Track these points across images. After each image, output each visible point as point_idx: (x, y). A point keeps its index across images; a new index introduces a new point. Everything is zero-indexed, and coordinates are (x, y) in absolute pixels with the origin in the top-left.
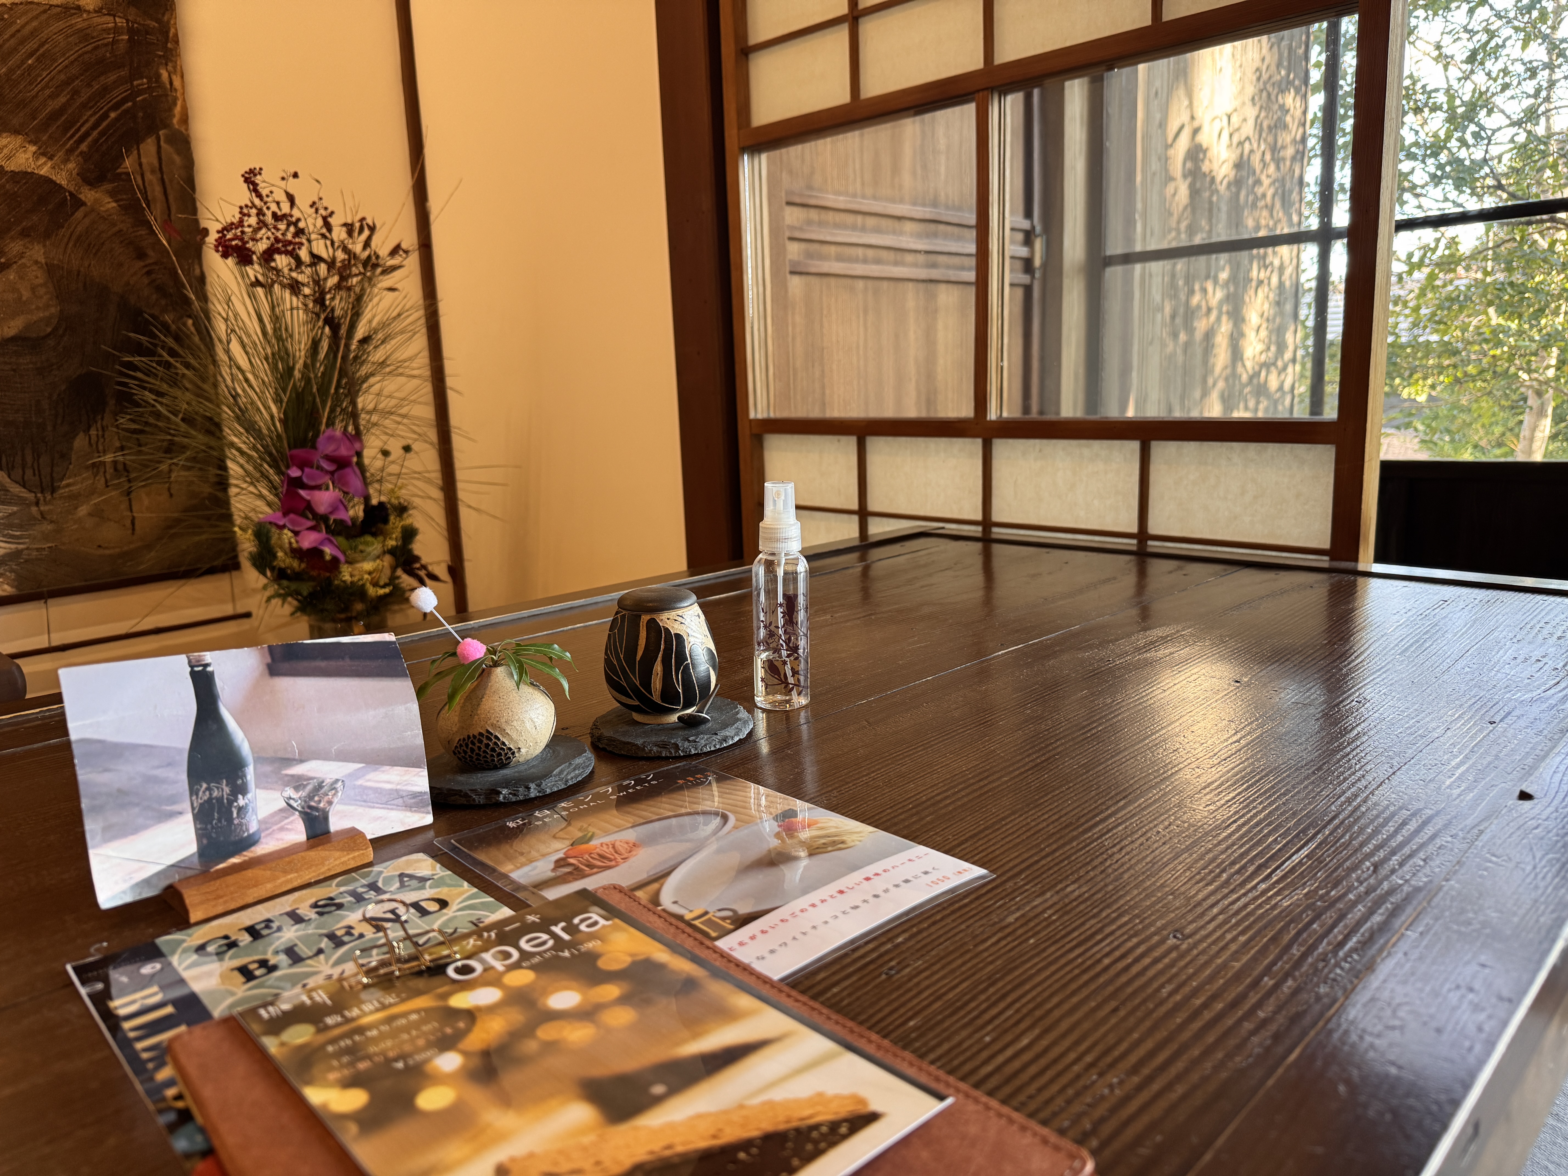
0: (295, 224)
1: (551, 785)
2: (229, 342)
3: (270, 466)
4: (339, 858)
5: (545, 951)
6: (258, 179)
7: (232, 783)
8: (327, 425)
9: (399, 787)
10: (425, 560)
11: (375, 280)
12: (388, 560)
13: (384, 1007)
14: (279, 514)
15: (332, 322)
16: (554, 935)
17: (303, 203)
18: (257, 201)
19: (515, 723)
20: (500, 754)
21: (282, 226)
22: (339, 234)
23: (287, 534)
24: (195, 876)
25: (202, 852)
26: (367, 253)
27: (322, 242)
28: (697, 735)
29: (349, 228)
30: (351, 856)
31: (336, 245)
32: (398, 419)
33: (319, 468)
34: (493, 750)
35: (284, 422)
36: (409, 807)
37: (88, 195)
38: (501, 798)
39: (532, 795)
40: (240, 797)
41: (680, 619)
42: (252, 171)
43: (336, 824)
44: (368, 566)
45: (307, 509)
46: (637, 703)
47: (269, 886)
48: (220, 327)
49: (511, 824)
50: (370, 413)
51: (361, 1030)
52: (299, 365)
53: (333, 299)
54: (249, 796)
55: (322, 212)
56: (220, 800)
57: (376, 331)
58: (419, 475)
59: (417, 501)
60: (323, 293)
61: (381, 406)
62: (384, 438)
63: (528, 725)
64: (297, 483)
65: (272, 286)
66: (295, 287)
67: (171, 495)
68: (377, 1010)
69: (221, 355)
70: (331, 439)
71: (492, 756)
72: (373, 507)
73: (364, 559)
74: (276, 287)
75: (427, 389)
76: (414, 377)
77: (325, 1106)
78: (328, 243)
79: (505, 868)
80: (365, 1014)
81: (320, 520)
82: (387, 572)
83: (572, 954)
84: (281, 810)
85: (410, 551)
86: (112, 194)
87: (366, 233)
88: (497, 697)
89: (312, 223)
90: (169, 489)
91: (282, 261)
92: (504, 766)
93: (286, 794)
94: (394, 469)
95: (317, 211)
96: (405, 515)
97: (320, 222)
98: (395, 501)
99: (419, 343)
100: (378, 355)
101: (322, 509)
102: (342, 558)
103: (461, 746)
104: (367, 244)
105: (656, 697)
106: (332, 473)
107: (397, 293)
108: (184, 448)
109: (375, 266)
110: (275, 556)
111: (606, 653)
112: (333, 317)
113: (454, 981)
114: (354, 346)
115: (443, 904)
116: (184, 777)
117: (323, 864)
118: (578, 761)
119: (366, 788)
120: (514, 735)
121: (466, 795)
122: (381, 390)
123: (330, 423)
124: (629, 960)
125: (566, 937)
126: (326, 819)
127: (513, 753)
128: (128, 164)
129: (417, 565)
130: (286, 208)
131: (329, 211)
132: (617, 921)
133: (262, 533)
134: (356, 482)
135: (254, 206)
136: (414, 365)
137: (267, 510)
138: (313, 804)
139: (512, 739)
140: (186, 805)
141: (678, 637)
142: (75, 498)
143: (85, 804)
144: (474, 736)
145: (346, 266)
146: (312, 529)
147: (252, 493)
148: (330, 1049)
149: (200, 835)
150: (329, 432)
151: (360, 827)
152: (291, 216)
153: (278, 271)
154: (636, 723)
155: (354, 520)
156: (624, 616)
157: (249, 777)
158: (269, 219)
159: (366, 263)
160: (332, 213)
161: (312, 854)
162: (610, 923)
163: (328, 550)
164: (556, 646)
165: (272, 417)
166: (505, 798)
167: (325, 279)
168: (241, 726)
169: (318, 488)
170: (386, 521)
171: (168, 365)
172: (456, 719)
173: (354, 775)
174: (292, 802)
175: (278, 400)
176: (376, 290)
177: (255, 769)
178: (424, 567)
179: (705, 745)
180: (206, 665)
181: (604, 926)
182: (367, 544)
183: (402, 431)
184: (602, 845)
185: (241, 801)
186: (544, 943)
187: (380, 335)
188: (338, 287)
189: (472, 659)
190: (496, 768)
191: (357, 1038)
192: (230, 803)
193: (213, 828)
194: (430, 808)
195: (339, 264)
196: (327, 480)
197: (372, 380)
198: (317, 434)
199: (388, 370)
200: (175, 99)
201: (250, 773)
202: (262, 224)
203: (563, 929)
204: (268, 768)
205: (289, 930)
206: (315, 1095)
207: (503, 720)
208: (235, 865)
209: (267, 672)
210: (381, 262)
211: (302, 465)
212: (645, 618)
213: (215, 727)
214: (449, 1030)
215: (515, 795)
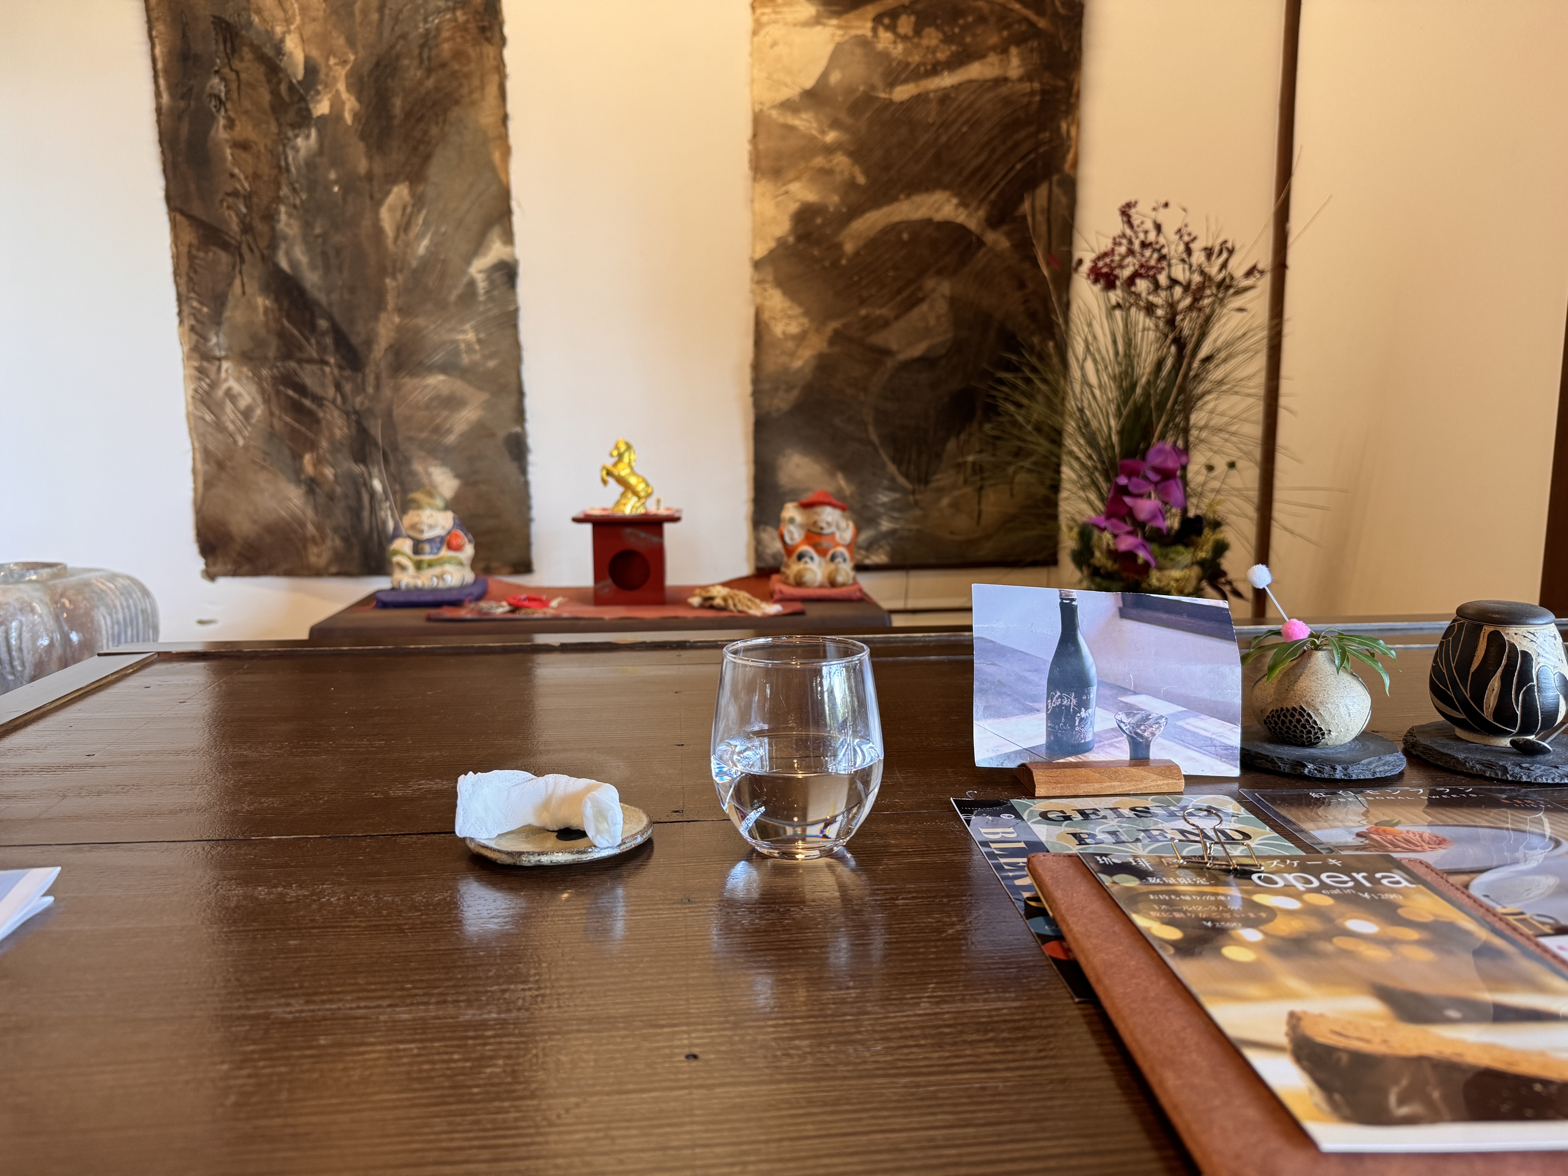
0: (1159, 250)
1: (1356, 773)
2: (1085, 359)
3: (1101, 475)
4: (1156, 781)
5: (1346, 888)
6: (1132, 212)
7: (1079, 696)
8: (1159, 439)
9: (1213, 736)
10: (1231, 575)
11: (1226, 301)
12: (1196, 571)
13: (1195, 885)
14: (1103, 517)
15: (1180, 342)
16: (1354, 879)
17: (1169, 230)
18: (1128, 232)
19: (1329, 706)
20: (1309, 732)
21: (1148, 253)
22: (1198, 257)
23: (1107, 536)
24: (1042, 763)
25: (1049, 746)
26: (1221, 276)
27: (1180, 266)
28: (1532, 764)
29: (1209, 252)
30: (1165, 782)
31: (1194, 268)
32: (1227, 436)
33: (1146, 478)
34: (1304, 726)
35: (1121, 433)
36: (1220, 757)
37: (991, 237)
38: (1306, 771)
39: (1337, 776)
40: (1083, 709)
41: (1531, 636)
42: (1129, 205)
43: (1155, 753)
44: (1176, 573)
45: (1129, 514)
46: (1463, 716)
47: (1097, 786)
48: (1078, 346)
49: (1314, 795)
50: (1201, 429)
51: (1177, 893)
52: (1144, 380)
53: (1183, 320)
54: (1090, 711)
55: (1186, 238)
56: (1068, 708)
57: (1219, 350)
58: (1239, 492)
59: (1232, 518)
60: (1174, 314)
61: (1212, 423)
62: (1210, 454)
63: (1343, 710)
64: (1123, 491)
65: (1129, 309)
66: (1150, 309)
67: (1012, 495)
68: (1190, 885)
69: (1076, 372)
70: (1161, 451)
71: (1302, 732)
72: (1189, 519)
73: (1173, 567)
74: (1133, 310)
75: (1258, 410)
76: (1249, 395)
77: (1148, 929)
78: (1187, 267)
79: (1307, 826)
80: (1179, 884)
81: (1138, 526)
82: (1193, 582)
83: (1372, 898)
84: (1113, 729)
85: (1218, 565)
86: (1009, 235)
87: (1225, 255)
88: (1315, 678)
89: (1175, 249)
90: (1011, 489)
91: (1142, 285)
92: (1312, 745)
93: (1119, 718)
94: (1216, 484)
95: (1181, 237)
96: (1217, 530)
97: (1181, 247)
98: (1211, 515)
99: (1260, 362)
100: (1217, 374)
101: (1142, 516)
102: (1153, 563)
103: (1273, 716)
104: (1224, 266)
105: (1488, 713)
106: (1156, 484)
107: (1245, 314)
108: (1029, 454)
109: (1229, 287)
110: (1092, 554)
111: (1435, 661)
112: (1180, 338)
113: (1258, 885)
114: (1196, 364)
115: (1247, 836)
116: (1045, 683)
117: (1142, 781)
118: (1389, 758)
119: (1185, 729)
120: (1327, 717)
121: (1272, 761)
122: (1216, 407)
123: (1163, 437)
124: (1431, 918)
125: (1367, 884)
126: (1148, 746)
127: (1323, 734)
128: (1026, 206)
129: (1223, 580)
130: (1152, 236)
131: (1192, 237)
132: (1421, 886)
133: (1085, 534)
134: (1177, 493)
135: (1124, 235)
136: (1251, 384)
137: (1093, 515)
138: (1139, 731)
139: (1324, 720)
140: (1043, 706)
141: (1526, 655)
142: (941, 491)
143: (976, 685)
144: (1288, 710)
145: (1201, 288)
146: (1131, 533)
147: (1080, 497)
148: (1152, 897)
149: (1051, 732)
150: (1159, 445)
151: (1176, 761)
152: (1157, 243)
153: (1138, 296)
154: (1459, 739)
155: (1170, 529)
156: (1462, 624)
157: (1092, 696)
158: (1137, 246)
159: (1220, 285)
160: (1195, 239)
161: (1134, 770)
162: (1413, 886)
163: (1142, 555)
164: (1381, 642)
165: (1110, 428)
166: (1309, 772)
167: (1179, 301)
168: (1092, 653)
169: (1140, 496)
170: (1199, 533)
171: (1028, 381)
172: (1272, 691)
173: (1176, 716)
174: (1122, 725)
175: (1119, 414)
176: (1225, 311)
177: (1097, 691)
178: (1229, 583)
179: (1541, 776)
180: (1073, 600)
181: (1406, 887)
182: (1178, 553)
183: (1230, 448)
184: (1408, 832)
185: (1083, 714)
186: (1346, 882)
187: (1223, 355)
188: (1190, 308)
189: (1295, 639)
190: (1303, 745)
191: (1173, 897)
192: (1075, 712)
193: (1059, 729)
194: (1238, 763)
195: (1193, 287)
196: (1151, 488)
197: (1208, 398)
198: (1148, 447)
199: (1224, 388)
200: (1069, 147)
201: (1094, 691)
202: (1131, 252)
203: (1364, 877)
204: (1108, 692)
205: (1112, 820)
206: (1140, 921)
207: (1318, 700)
208: (1071, 762)
209: (1118, 614)
210: (1235, 283)
211: (1132, 473)
212: (1488, 629)
213: (1073, 648)
214: (1252, 915)
215: (1320, 772)
